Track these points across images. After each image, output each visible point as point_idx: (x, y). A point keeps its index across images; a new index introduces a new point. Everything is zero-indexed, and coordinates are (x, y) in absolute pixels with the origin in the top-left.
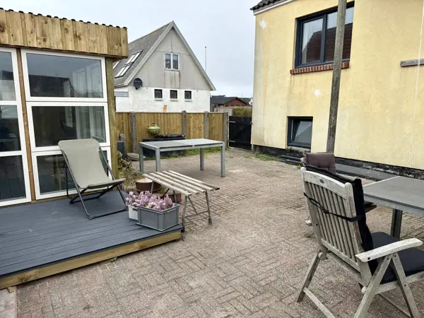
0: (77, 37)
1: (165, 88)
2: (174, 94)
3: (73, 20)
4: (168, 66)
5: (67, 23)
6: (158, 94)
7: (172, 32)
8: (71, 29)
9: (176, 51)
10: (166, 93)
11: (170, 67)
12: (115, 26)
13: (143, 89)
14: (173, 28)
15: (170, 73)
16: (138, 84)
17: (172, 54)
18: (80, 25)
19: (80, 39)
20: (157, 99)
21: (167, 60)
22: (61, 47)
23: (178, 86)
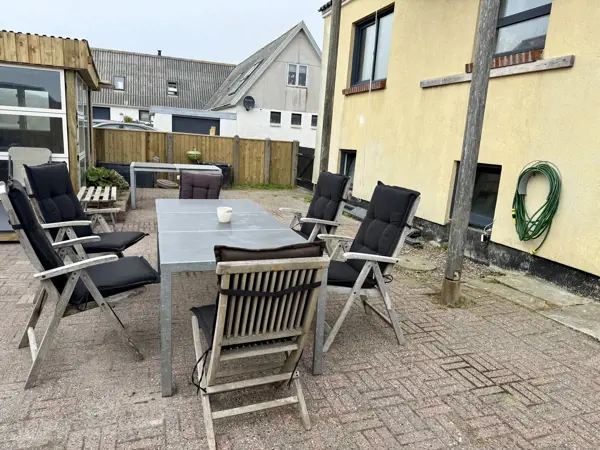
0: (31, 50)
1: (285, 109)
2: (296, 119)
3: (28, 34)
4: (292, 81)
5: (21, 36)
6: (276, 117)
7: (301, 35)
8: (25, 43)
9: (304, 62)
10: (286, 117)
11: (294, 84)
12: (72, 38)
13: (256, 111)
14: (302, 30)
15: (295, 90)
16: (249, 103)
17: (298, 66)
18: (35, 38)
19: (35, 51)
20: (273, 124)
21: (291, 73)
22: (15, 60)
23: (303, 108)
